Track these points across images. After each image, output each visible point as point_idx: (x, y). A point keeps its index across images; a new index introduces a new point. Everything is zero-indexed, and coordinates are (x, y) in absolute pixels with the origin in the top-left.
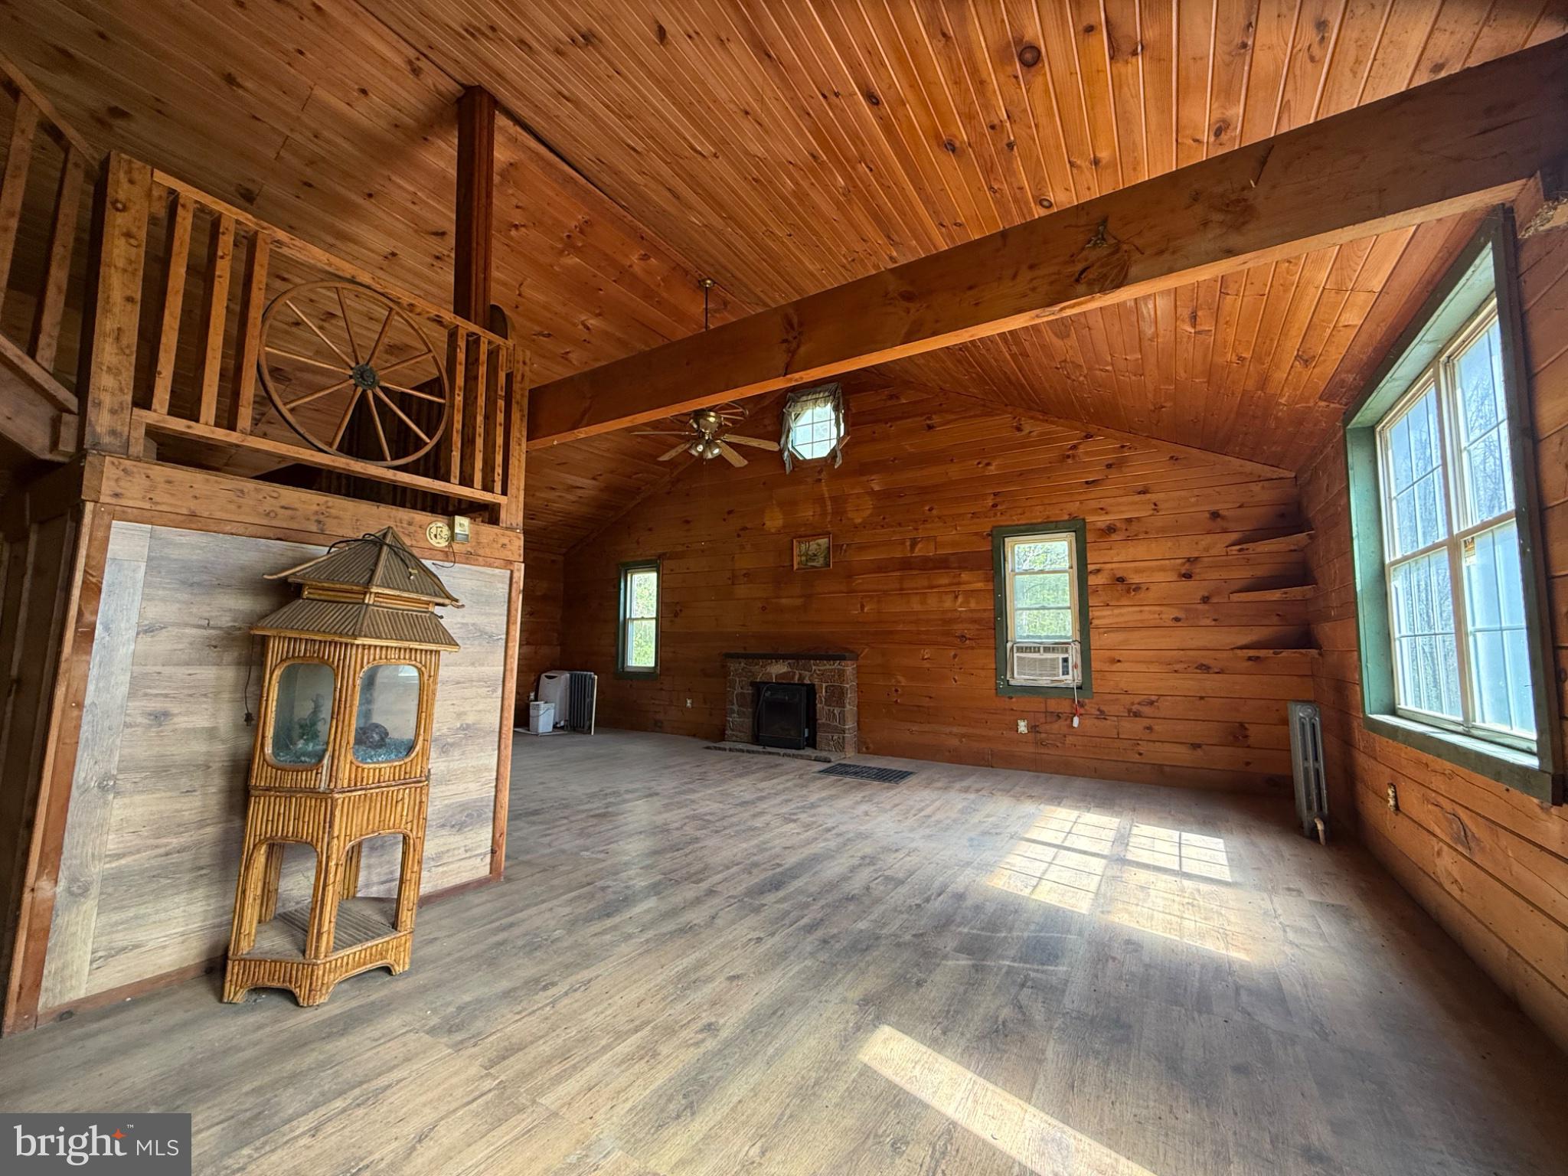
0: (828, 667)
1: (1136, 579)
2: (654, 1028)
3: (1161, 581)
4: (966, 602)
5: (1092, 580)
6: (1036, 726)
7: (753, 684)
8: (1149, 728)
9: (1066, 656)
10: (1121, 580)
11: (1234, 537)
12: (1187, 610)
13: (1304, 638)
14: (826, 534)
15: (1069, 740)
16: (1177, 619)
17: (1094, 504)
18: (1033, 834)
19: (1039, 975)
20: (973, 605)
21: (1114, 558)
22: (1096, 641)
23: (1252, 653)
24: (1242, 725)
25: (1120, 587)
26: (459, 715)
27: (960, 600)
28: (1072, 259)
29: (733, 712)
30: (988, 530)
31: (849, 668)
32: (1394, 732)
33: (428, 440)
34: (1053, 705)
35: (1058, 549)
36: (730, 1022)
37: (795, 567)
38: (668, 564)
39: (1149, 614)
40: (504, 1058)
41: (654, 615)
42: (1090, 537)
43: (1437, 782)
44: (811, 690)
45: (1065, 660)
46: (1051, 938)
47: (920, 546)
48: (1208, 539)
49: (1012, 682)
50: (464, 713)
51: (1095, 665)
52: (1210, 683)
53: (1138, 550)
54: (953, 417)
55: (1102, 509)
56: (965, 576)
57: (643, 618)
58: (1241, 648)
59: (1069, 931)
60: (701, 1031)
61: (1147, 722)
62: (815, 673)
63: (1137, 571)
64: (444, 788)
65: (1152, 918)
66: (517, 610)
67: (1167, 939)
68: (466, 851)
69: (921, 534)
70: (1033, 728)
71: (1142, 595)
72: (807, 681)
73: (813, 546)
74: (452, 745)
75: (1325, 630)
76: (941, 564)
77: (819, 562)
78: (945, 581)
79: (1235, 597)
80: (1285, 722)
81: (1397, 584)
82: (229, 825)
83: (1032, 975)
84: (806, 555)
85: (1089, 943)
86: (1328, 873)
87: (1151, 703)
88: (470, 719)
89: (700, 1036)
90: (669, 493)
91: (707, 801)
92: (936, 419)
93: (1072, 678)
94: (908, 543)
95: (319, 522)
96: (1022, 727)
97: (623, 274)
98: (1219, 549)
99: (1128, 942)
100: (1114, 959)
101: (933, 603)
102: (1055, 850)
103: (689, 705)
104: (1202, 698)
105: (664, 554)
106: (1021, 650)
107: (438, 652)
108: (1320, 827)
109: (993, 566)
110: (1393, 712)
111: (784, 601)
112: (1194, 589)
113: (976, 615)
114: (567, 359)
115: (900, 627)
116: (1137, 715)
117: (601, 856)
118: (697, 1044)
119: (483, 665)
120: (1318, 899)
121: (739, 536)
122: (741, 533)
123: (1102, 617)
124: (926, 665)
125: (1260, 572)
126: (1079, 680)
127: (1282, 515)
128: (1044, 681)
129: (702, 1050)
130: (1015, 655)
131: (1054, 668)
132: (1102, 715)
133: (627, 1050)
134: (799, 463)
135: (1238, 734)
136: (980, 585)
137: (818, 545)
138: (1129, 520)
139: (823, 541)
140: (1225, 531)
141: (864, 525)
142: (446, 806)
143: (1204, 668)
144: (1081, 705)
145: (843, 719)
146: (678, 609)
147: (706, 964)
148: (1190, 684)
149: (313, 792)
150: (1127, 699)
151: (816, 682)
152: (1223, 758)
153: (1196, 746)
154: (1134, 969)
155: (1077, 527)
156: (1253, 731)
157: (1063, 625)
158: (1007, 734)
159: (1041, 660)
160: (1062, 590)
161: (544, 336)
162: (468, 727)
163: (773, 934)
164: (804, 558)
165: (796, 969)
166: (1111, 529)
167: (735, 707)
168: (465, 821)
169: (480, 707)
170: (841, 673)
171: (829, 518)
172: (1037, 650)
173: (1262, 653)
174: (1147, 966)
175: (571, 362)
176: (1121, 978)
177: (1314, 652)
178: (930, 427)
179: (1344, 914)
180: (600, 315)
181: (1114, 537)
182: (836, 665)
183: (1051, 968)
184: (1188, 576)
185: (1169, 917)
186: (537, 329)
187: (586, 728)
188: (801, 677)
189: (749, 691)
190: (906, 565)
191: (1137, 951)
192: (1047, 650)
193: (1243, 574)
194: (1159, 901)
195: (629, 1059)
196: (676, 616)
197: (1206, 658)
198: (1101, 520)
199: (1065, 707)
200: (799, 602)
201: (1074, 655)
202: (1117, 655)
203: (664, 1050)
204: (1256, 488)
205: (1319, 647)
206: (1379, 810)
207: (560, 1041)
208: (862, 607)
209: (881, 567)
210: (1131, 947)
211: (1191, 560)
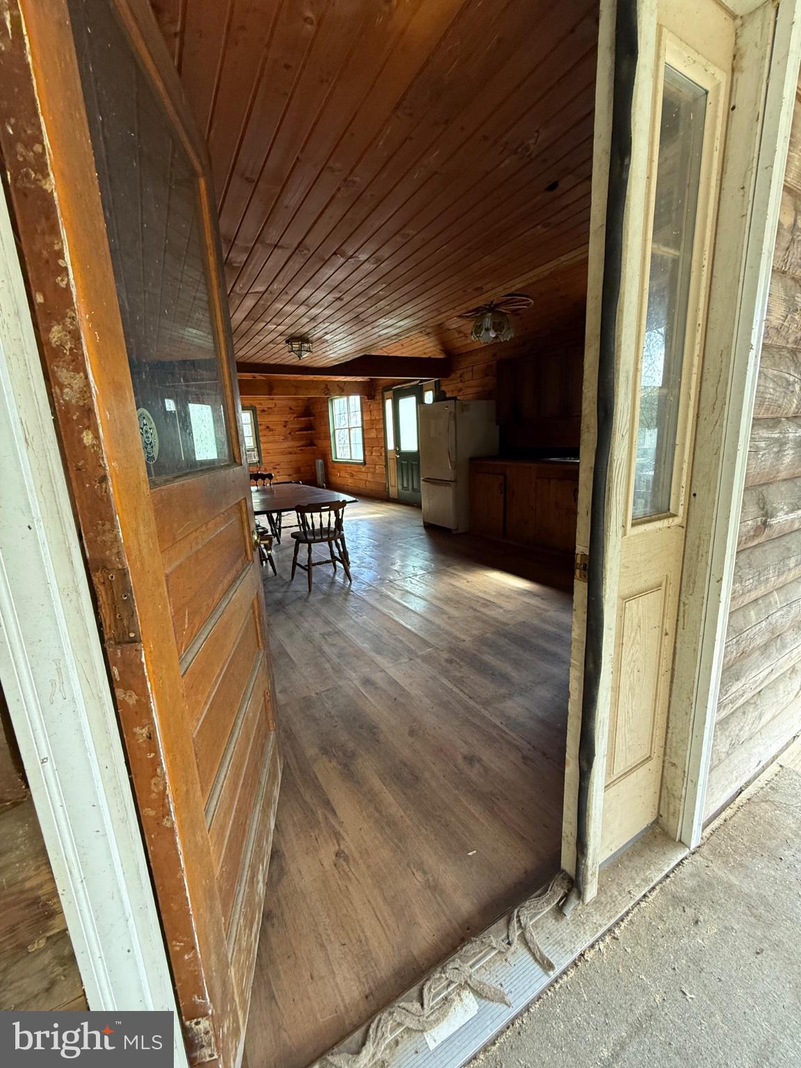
1: (271, 427)
3: (278, 428)
9: (254, 452)
10: (268, 427)
11: (295, 415)
12: (286, 437)
16: (283, 439)
17: (257, 402)
21: (264, 420)
22: (262, 447)
23: (301, 448)
24: (300, 468)
25: (268, 430)
32: (339, 462)
35: (248, 416)
39: (275, 438)
42: (258, 413)
45: (254, 454)
48: (290, 415)
51: (262, 455)
53: (272, 418)
55: (259, 404)
58: (299, 447)
61: (278, 470)
63: (272, 424)
71: (274, 432)
75: (319, 442)
79: (296, 433)
80: (315, 465)
81: (337, 432)
87: (279, 465)
93: (256, 460)
98: (292, 419)
104: (290, 461)
108: (325, 485)
110: (336, 458)
112: (287, 430)
116: (275, 468)
123: (263, 439)
125: (303, 426)
126: (258, 460)
127: (305, 410)
131: (252, 457)
132: (266, 470)
135: (299, 470)
138: (268, 408)
140: (293, 413)
143: (291, 453)
144: (260, 467)
148: (287, 458)
150: (272, 464)
153: (290, 475)
155: (253, 409)
156: (302, 469)
157: (252, 442)
160: (250, 430)
166: (263, 411)
172: (248, 451)
173: (303, 448)
181: (264, 413)
184: (285, 426)
192: (250, 451)
193: (298, 426)
197: (290, 450)
198: (259, 408)
199: (255, 469)
201: (256, 453)
202: (267, 451)
204: (300, 401)
205: (316, 446)
206: (335, 479)
211: (286, 422)
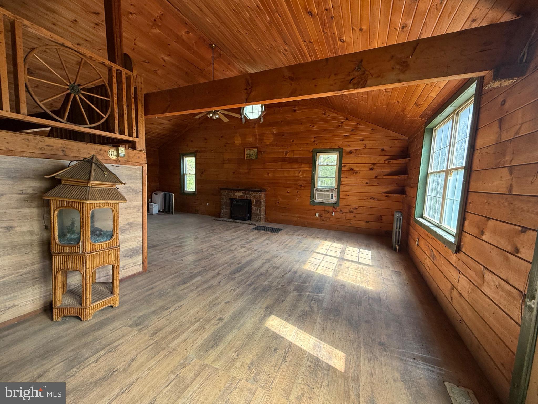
0: (256, 194)
1: (356, 169)
2: (203, 320)
3: (364, 170)
4: (302, 174)
5: (343, 169)
6: (321, 215)
7: (230, 199)
8: (355, 216)
9: (332, 193)
10: (352, 169)
11: (387, 157)
12: (370, 180)
13: (402, 191)
14: (257, 147)
15: (331, 219)
16: (367, 183)
17: (346, 143)
18: (318, 250)
19: (316, 297)
20: (305, 175)
21: (350, 162)
22: (342, 188)
23: (387, 195)
24: (381, 216)
25: (351, 172)
26: (127, 219)
27: (301, 173)
28: (349, 74)
29: (223, 208)
30: (311, 149)
31: (263, 195)
32: (421, 224)
33: (104, 116)
34: (327, 209)
35: (333, 158)
36: (227, 316)
37: (245, 159)
38: (199, 154)
39: (359, 181)
40: (156, 333)
41: (194, 173)
42: (344, 155)
43: (429, 240)
44: (250, 202)
45: (332, 195)
46: (320, 285)
47: (289, 154)
48: (380, 157)
49: (315, 201)
50: (129, 219)
51: (341, 196)
52: (374, 203)
53: (358, 160)
54: (302, 107)
55: (348, 145)
56: (303, 165)
57: (190, 174)
58: (384, 193)
59: (326, 282)
60: (218, 320)
61: (354, 214)
62: (252, 196)
63: (357, 167)
64: (123, 244)
65: (349, 277)
66: (145, 181)
67: (352, 284)
68: (134, 264)
69: (289, 149)
70: (320, 215)
71: (358, 174)
72: (249, 199)
73: (252, 151)
74: (125, 230)
75: (408, 189)
76: (295, 160)
77: (254, 157)
78: (296, 166)
79: (385, 177)
80: (393, 215)
81: (430, 179)
82: (45, 263)
83: (315, 297)
84: (249, 154)
85: (331, 286)
86: (397, 262)
87: (356, 209)
88: (131, 220)
89: (218, 322)
90: (198, 128)
91: (215, 240)
92: (297, 108)
93: (334, 200)
94: (285, 153)
95: (63, 151)
96: (317, 215)
97: (179, 39)
98: (382, 161)
99: (342, 285)
100: (337, 291)
101: (291, 174)
102: (324, 256)
103: (208, 204)
104: (371, 208)
105: (197, 151)
106: (319, 191)
107: (118, 203)
108: (397, 248)
109: (312, 162)
110: (422, 217)
111: (241, 170)
112: (374, 173)
113: (306, 179)
114: (156, 73)
115: (281, 181)
116: (352, 212)
117: (181, 262)
118: (217, 324)
119: (134, 201)
120: (393, 270)
121: (225, 146)
122: (226, 145)
123: (345, 181)
124: (288, 194)
125: (393, 169)
126: (336, 201)
127: (402, 151)
128: (325, 201)
129: (218, 326)
130: (317, 192)
131: (328, 197)
132: (341, 212)
133: (195, 328)
134: (248, 121)
135: (379, 219)
136: (307, 169)
137: (254, 151)
138: (357, 150)
139: (256, 150)
140: (385, 155)
141: (270, 145)
142: (125, 250)
143: (373, 199)
144: (336, 209)
145: (260, 211)
146: (203, 171)
147: (218, 298)
148: (368, 203)
149: (77, 254)
150: (349, 207)
151: (252, 199)
152: (374, 225)
153: (367, 222)
154: (342, 293)
155: (340, 151)
156: (384, 218)
157: (333, 183)
158: (312, 217)
159: (325, 194)
160: (333, 171)
161: (146, 62)
162: (131, 223)
163: (238, 287)
164: (248, 156)
165: (246, 298)
166: (351, 152)
167: (224, 207)
168: (132, 255)
169: (134, 216)
170: (260, 196)
171: (258, 142)
172: (323, 191)
173: (390, 195)
174: (346, 293)
175: (158, 74)
176: (339, 296)
177: (404, 196)
178: (295, 111)
179: (399, 274)
180: (169, 55)
181: (351, 155)
182: (259, 194)
183: (320, 294)
184: (372, 169)
185: (353, 277)
186: (143, 59)
187: (171, 212)
188: (247, 196)
189: (228, 201)
190: (284, 160)
191: (344, 288)
192: (327, 191)
193: (388, 170)
194: (352, 272)
195: (196, 331)
196: (202, 173)
197: (373, 195)
198: (347, 149)
199: (331, 209)
200: (246, 171)
201: (335, 193)
202: (348, 193)
203: (207, 327)
204: (396, 142)
205: (406, 194)
206: (414, 245)
207: (173, 326)
208: (268, 174)
209: (275, 160)
210: (342, 287)
211: (374, 164)
